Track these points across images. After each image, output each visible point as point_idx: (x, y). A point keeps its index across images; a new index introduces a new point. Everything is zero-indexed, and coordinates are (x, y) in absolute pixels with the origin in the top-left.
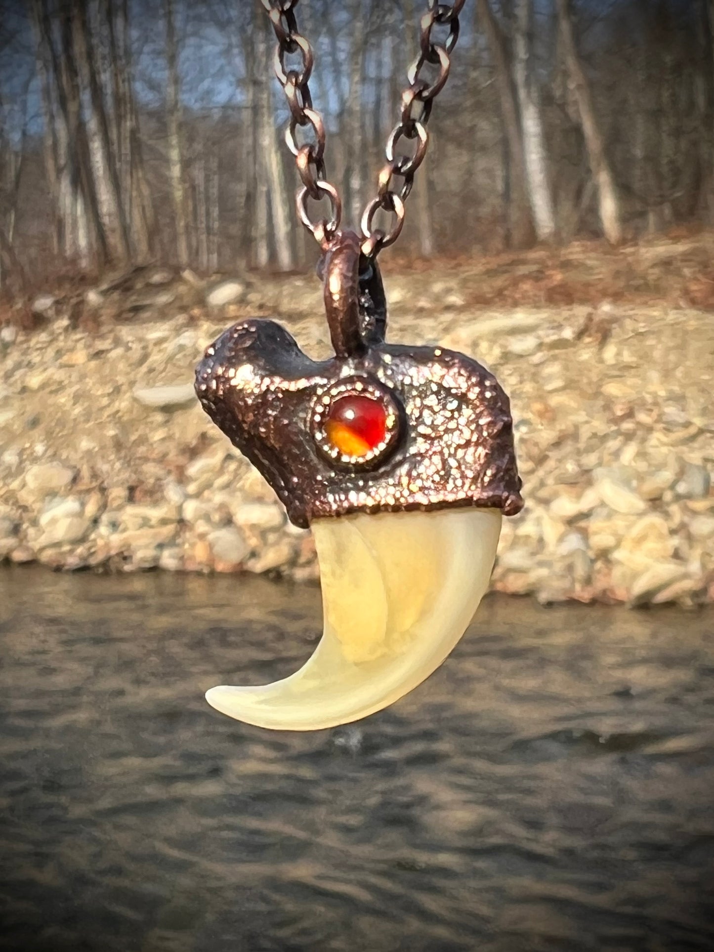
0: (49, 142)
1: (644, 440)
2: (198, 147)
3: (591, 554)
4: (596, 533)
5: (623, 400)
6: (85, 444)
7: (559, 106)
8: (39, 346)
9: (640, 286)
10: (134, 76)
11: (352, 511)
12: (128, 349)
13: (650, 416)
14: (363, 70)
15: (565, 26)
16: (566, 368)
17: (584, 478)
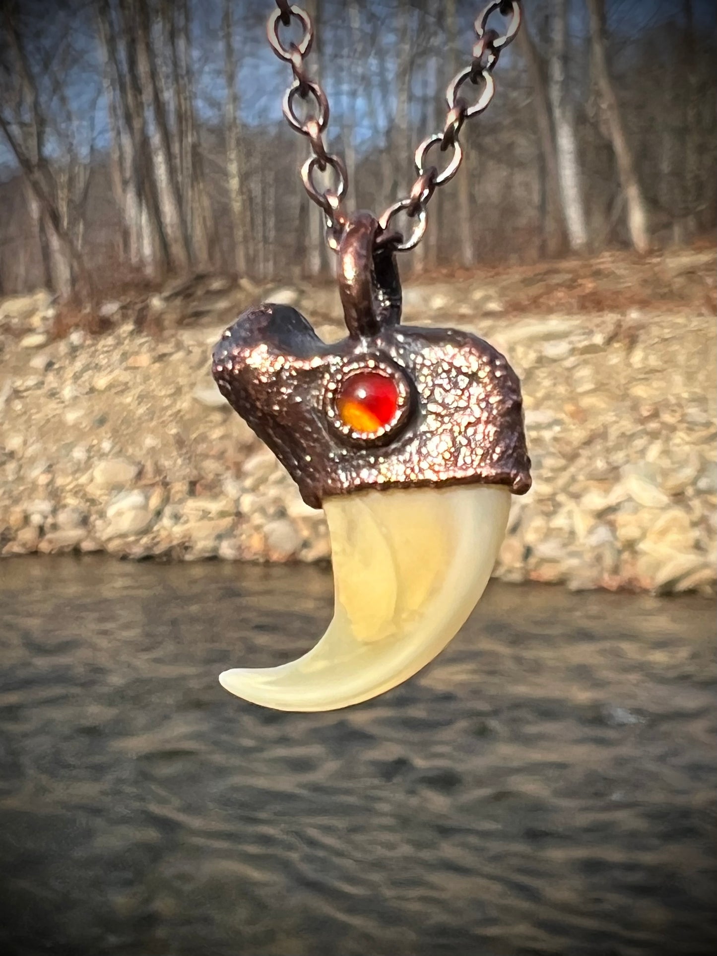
0: (116, 156)
1: (668, 439)
2: (256, 161)
3: (619, 545)
4: (624, 526)
5: (650, 402)
6: (149, 441)
7: (592, 124)
8: (105, 349)
9: (665, 294)
10: (195, 94)
11: (364, 488)
12: (190, 352)
13: (673, 416)
14: (410, 90)
15: (598, 50)
16: (597, 372)
17: (612, 475)
